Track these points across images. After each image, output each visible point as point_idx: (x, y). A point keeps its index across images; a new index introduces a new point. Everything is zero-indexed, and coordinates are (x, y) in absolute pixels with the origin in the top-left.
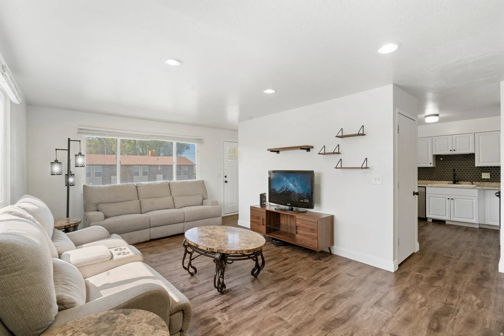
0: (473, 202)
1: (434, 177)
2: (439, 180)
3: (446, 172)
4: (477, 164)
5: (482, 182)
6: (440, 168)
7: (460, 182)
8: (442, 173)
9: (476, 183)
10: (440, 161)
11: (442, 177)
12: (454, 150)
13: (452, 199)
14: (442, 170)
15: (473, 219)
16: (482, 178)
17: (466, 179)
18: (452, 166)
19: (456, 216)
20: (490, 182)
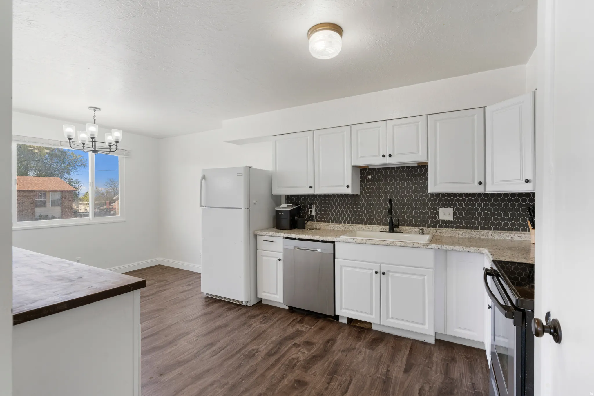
0: (424, 279)
1: (357, 215)
2: (366, 224)
3: (377, 204)
4: (432, 189)
5: (439, 227)
6: (368, 197)
7: (402, 228)
8: (370, 208)
9: (430, 229)
10: (368, 181)
11: (370, 216)
12: (390, 156)
13: (383, 273)
14: (370, 201)
15: (423, 324)
16: (440, 219)
17: (411, 221)
18: (388, 192)
19: (390, 316)
20: (453, 227)
